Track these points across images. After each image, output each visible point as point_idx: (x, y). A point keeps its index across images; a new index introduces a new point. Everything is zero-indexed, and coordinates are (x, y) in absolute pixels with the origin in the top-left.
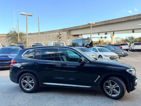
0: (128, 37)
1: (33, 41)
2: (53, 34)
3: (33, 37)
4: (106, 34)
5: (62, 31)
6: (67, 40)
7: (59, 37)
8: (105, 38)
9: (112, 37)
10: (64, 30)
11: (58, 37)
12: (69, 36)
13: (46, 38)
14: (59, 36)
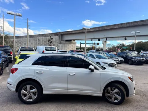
0: (119, 44)
1: (20, 44)
2: (43, 37)
3: (20, 41)
4: (99, 40)
5: (53, 35)
6: (59, 45)
7: (50, 42)
8: (98, 44)
9: (103, 44)
10: (55, 34)
11: (48, 41)
12: (61, 41)
13: (36, 42)
14: (50, 40)
